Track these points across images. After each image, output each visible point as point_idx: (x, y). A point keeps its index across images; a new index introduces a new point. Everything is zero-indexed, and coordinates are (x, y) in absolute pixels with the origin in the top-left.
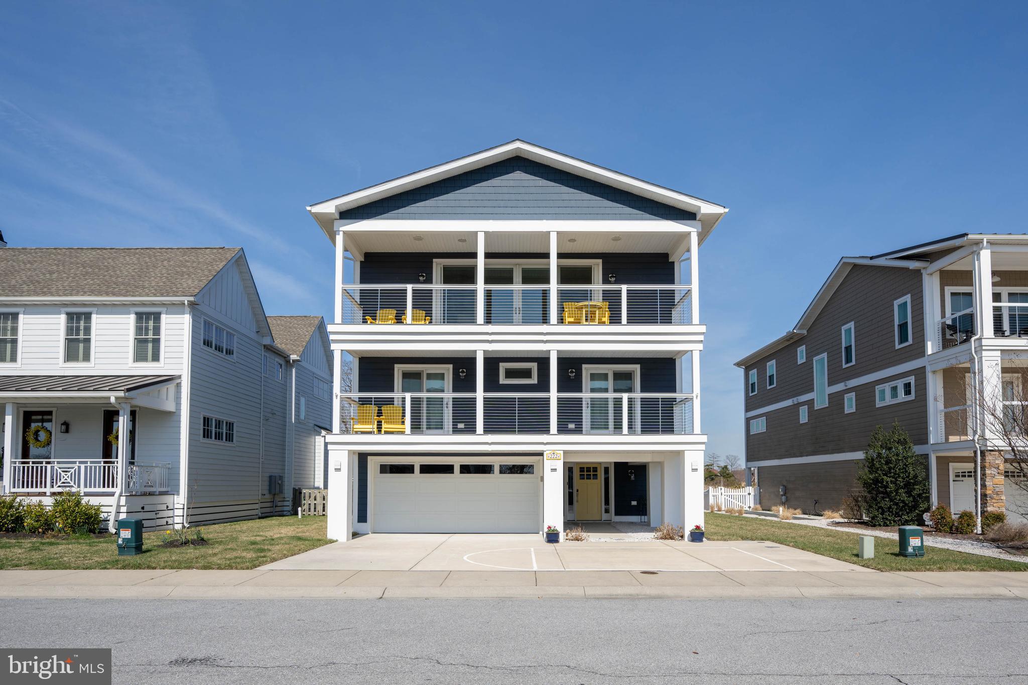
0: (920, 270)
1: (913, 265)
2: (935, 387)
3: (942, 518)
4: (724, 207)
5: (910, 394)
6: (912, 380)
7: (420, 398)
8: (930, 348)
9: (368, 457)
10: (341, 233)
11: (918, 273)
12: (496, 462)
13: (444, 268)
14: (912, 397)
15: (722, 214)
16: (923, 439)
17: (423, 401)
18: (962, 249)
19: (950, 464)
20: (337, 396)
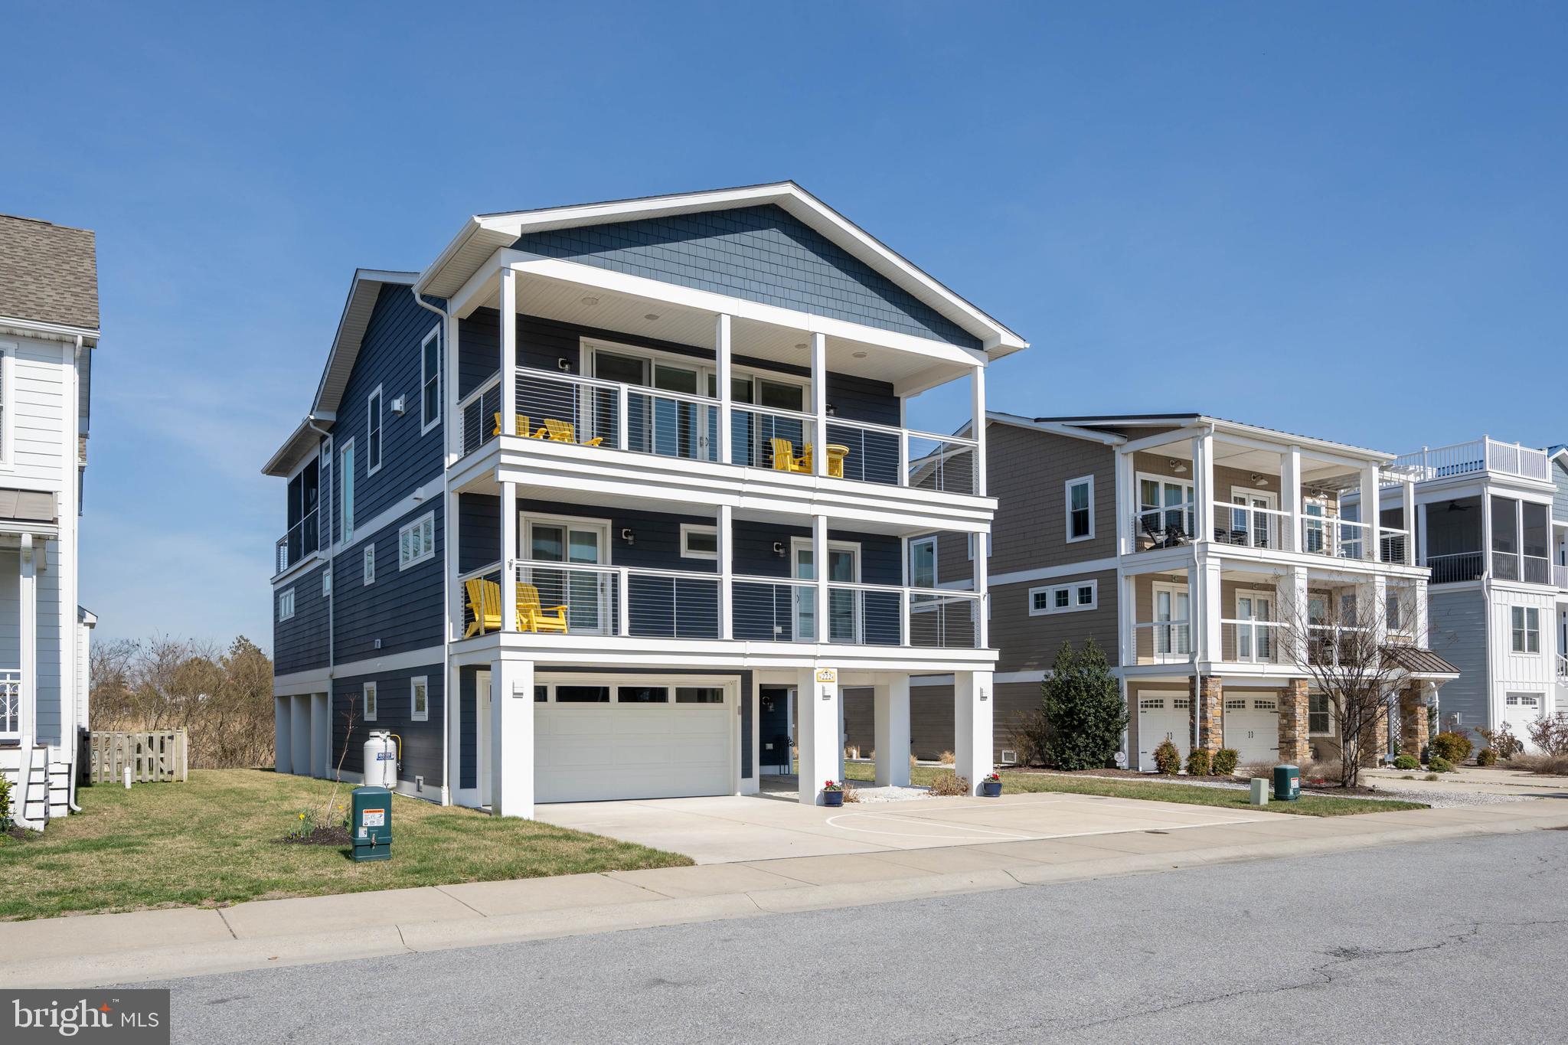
0: (1112, 447)
1: (1108, 439)
2: (1127, 595)
3: (1171, 757)
4: (1025, 341)
5: (1090, 602)
6: (1093, 584)
7: (561, 572)
8: (1125, 546)
9: (478, 672)
10: (513, 273)
11: (1109, 451)
12: (671, 683)
13: (597, 354)
14: (1094, 605)
15: (1020, 349)
16: (1115, 662)
17: (566, 577)
18: (1179, 430)
19: (1139, 691)
20: (511, 565)
